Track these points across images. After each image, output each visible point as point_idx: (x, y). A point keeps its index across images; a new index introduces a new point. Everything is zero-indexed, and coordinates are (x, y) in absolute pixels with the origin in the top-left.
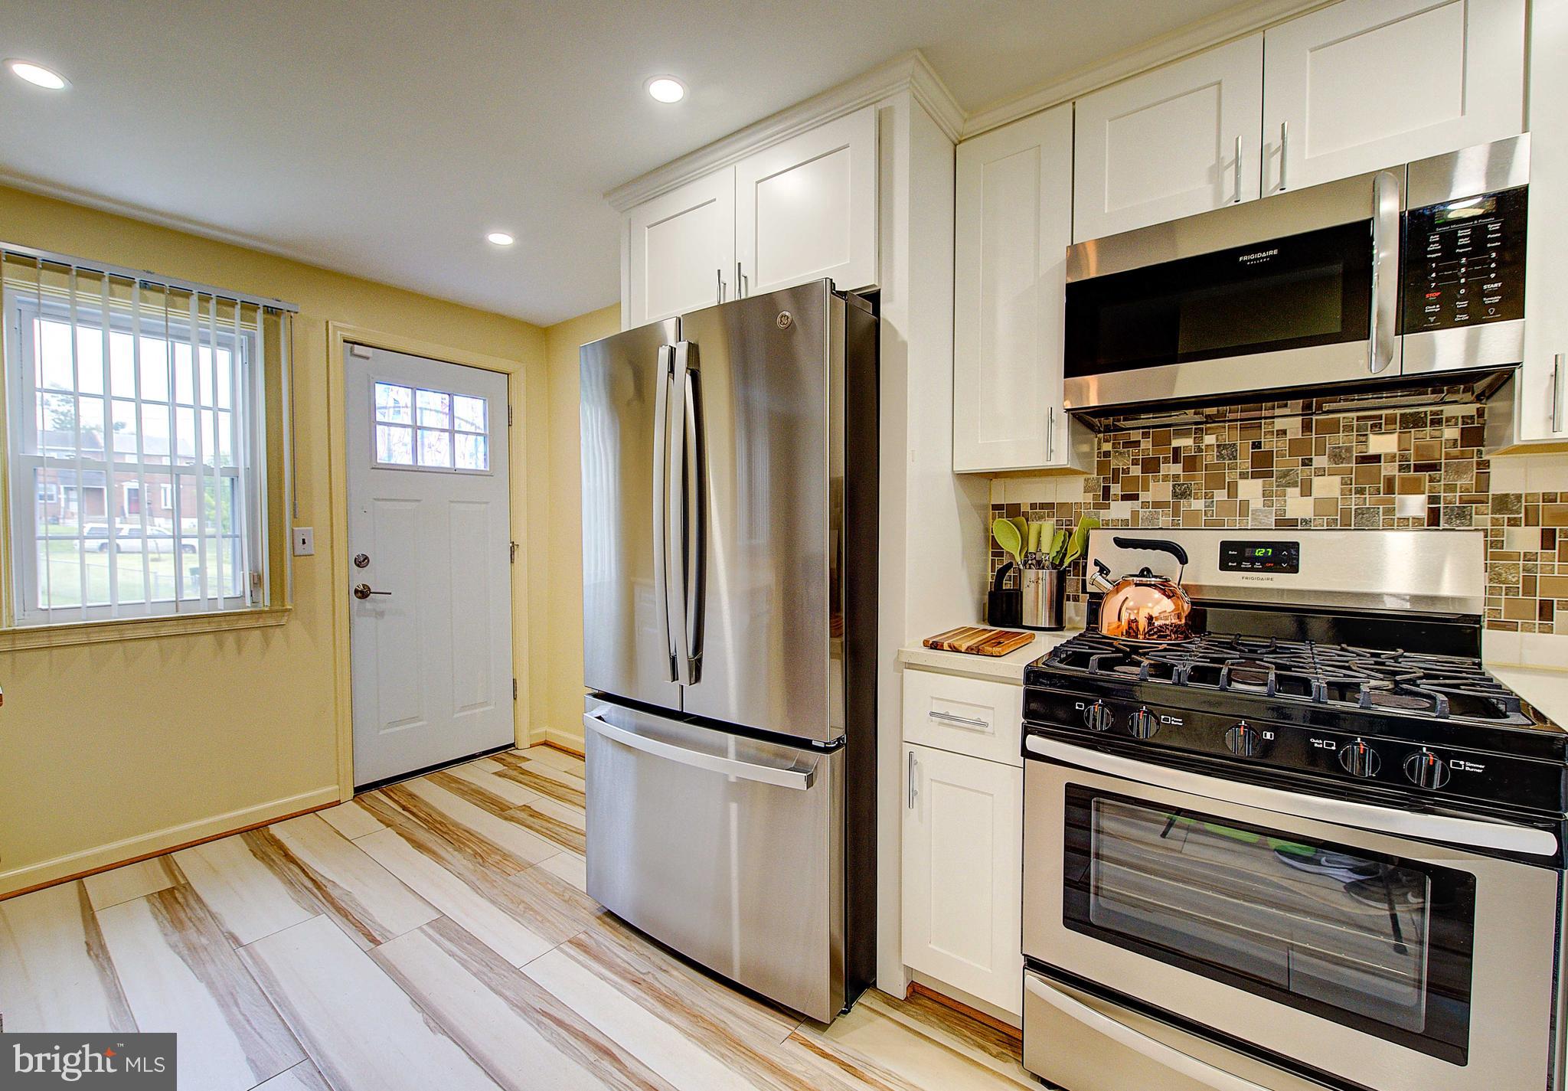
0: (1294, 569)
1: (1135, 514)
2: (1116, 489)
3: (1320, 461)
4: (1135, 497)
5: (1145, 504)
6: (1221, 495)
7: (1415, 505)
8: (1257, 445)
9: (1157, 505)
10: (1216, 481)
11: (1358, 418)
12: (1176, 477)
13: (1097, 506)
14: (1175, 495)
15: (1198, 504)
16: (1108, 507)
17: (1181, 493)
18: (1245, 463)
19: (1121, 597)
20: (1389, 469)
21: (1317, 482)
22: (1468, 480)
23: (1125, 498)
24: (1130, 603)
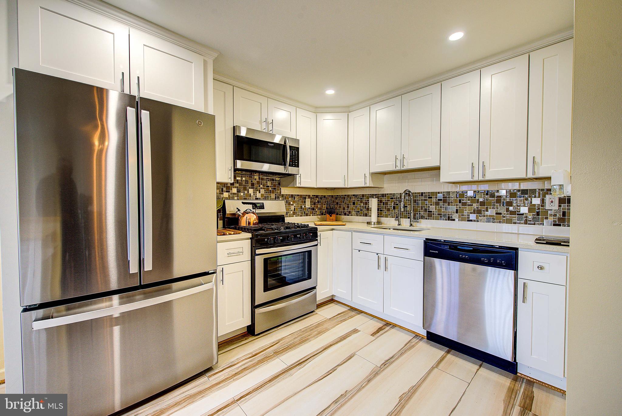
0: (263, 208)
1: (229, 196)
2: (225, 189)
3: (261, 186)
4: (229, 192)
5: (231, 194)
6: (246, 192)
7: (273, 196)
8: (252, 181)
9: (234, 194)
10: (245, 189)
11: (267, 178)
12: (237, 187)
13: (220, 194)
14: (237, 192)
15: (242, 194)
16: (223, 194)
17: (239, 191)
18: (250, 185)
20: (270, 188)
21: (261, 190)
22: (279, 192)
23: (227, 192)
24: (248, 218)
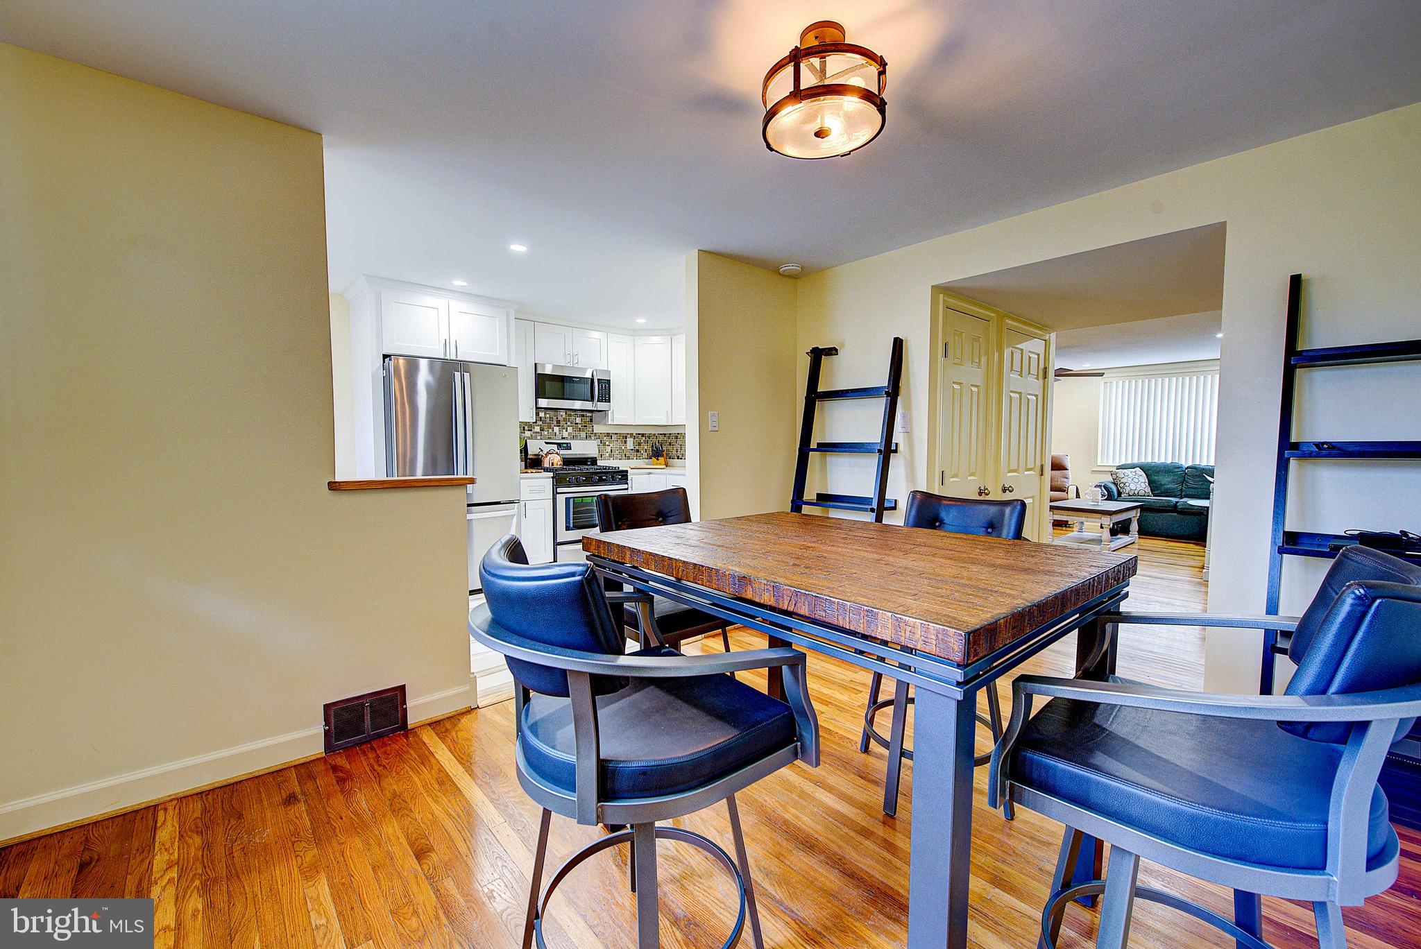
0: (570, 449)
1: (531, 435)
2: (526, 428)
4: (531, 431)
5: (534, 433)
8: (557, 420)
9: (537, 433)
10: (549, 427)
12: (541, 426)
13: (522, 433)
14: (540, 431)
16: (525, 433)
17: (542, 430)
18: (555, 423)
19: (548, 457)
20: (580, 426)
21: (569, 429)
22: (591, 430)
23: (529, 430)
24: (552, 459)
